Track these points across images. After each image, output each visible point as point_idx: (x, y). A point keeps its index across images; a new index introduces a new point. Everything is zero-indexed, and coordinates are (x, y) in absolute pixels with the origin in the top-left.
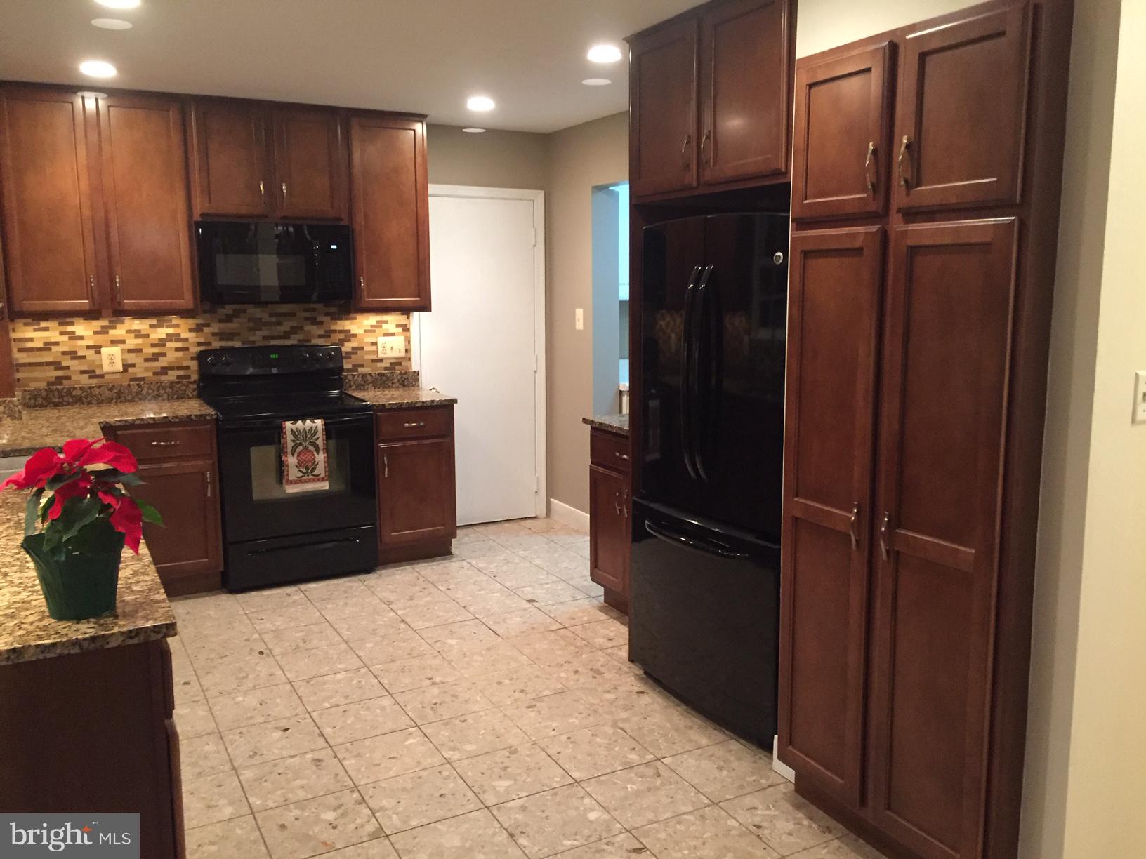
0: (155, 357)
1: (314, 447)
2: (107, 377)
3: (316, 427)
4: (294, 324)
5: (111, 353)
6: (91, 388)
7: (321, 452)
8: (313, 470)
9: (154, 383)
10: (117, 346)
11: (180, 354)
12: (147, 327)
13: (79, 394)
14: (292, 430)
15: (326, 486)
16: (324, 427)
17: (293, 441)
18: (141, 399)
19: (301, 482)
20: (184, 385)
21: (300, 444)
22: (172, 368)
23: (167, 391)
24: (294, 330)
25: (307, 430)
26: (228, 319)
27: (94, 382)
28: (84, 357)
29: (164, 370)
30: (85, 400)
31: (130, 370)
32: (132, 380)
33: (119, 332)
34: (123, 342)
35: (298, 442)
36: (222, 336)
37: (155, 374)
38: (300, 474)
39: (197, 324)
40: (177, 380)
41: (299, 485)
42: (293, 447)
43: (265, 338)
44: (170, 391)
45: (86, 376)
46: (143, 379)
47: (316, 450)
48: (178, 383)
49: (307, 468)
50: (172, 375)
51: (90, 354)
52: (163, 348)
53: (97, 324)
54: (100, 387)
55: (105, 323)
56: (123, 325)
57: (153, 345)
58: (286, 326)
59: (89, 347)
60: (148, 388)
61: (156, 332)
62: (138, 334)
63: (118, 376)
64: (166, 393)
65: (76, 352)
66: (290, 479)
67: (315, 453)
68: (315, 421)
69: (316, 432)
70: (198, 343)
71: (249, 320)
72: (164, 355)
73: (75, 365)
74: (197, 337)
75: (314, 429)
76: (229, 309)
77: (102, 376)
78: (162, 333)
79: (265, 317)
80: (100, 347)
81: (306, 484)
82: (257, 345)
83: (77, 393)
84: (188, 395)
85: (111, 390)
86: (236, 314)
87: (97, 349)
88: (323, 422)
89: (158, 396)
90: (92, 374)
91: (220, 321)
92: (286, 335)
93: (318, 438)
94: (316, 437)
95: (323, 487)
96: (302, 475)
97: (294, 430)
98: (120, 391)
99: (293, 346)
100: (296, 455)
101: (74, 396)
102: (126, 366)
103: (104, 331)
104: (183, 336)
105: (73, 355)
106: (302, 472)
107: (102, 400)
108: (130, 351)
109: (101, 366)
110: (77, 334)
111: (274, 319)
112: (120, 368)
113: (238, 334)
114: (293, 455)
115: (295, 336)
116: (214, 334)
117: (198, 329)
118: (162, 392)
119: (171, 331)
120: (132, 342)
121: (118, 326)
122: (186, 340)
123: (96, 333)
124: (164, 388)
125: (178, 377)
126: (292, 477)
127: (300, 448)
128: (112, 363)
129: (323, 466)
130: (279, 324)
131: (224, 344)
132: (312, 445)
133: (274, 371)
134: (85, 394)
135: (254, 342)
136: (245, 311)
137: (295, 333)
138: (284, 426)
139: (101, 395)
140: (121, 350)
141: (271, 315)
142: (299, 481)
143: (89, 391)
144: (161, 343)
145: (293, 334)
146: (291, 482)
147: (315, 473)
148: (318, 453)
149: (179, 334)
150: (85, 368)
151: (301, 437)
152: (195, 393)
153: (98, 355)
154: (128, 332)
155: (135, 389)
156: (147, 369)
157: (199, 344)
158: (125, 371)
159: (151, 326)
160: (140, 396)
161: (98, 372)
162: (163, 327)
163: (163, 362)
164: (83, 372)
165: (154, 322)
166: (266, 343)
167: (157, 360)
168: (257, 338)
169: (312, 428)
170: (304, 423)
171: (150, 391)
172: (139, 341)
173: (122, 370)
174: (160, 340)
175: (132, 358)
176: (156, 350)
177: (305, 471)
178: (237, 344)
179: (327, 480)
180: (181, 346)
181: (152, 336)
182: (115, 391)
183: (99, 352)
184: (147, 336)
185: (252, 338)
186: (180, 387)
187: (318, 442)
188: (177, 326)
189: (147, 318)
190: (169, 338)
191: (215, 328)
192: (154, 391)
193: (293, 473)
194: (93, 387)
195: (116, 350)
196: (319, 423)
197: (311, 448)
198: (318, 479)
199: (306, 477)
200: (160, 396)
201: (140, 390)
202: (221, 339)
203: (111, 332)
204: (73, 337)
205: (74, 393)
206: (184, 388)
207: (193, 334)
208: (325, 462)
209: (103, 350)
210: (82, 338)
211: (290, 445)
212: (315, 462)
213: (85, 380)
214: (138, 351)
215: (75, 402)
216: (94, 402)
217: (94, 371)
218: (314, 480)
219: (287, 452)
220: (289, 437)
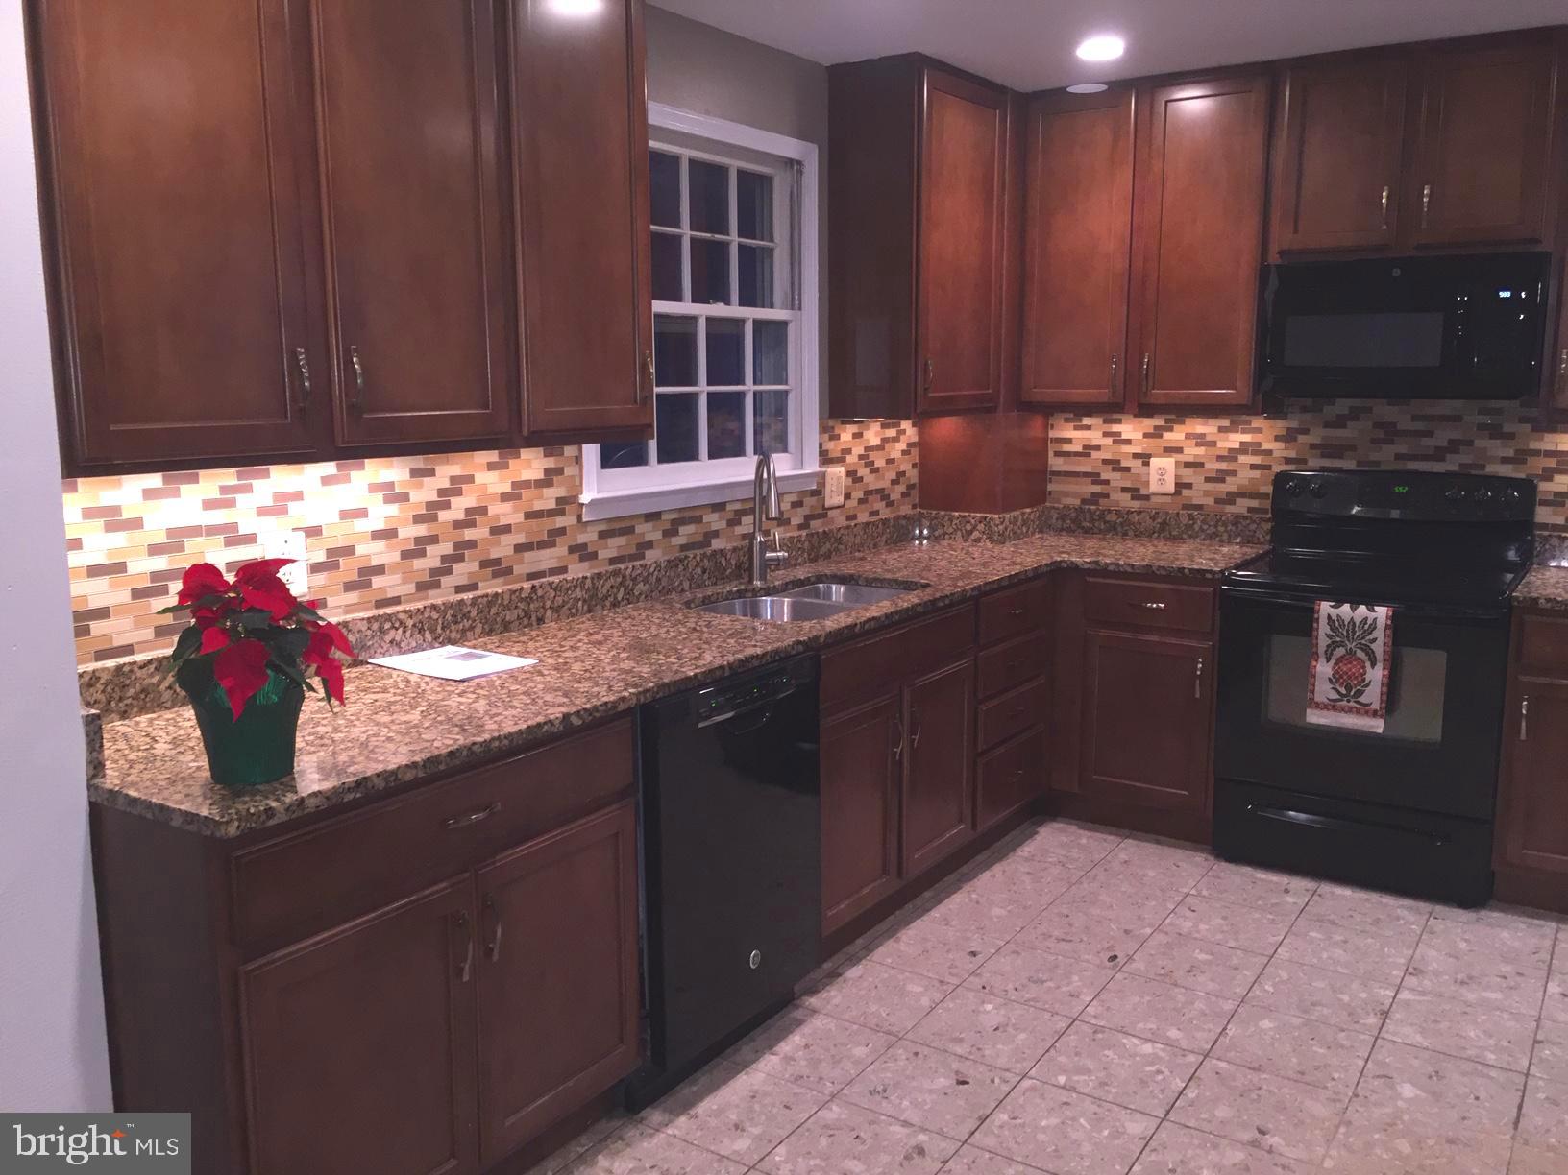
0: (1220, 477)
1: (1367, 654)
2: (1154, 499)
3: (1375, 619)
4: (1456, 435)
5: (1161, 466)
6: (1129, 512)
7: (1379, 666)
8: (1360, 693)
9: (1212, 514)
10: (1171, 456)
11: (1257, 474)
12: (1215, 430)
13: (1114, 519)
14: (1329, 617)
15: (1377, 727)
16: (1389, 622)
17: (1328, 636)
18: (1191, 536)
19: (1334, 708)
20: (1254, 522)
21: (1341, 644)
22: (1242, 495)
23: (1229, 528)
24: (1454, 447)
25: (1357, 621)
26: (1340, 422)
27: (1136, 505)
28: (1127, 469)
29: (1231, 498)
30: (1119, 529)
31: (1185, 492)
32: (1185, 507)
33: (1176, 436)
34: (1179, 450)
35: (1338, 639)
36: (1326, 449)
37: (1217, 501)
38: (1334, 696)
39: (1288, 429)
40: (1246, 514)
41: (1331, 713)
42: (1328, 646)
43: (1398, 457)
44: (1233, 528)
45: (1128, 496)
46: (1199, 507)
47: (1370, 659)
48: (1245, 518)
49: (1349, 688)
50: (1242, 506)
51: (1136, 465)
52: (1234, 464)
53: (1149, 424)
54: (1141, 512)
55: (1159, 421)
56: (1183, 426)
57: (1220, 458)
58: (1442, 437)
59: (1136, 456)
60: (1204, 522)
61: (1227, 439)
62: (1201, 440)
63: (1168, 499)
64: (1226, 531)
65: (1119, 461)
66: (1316, 699)
67: (1368, 664)
68: (1376, 608)
69: (1373, 627)
70: (1285, 458)
71: (1378, 425)
72: (1234, 473)
73: (1116, 479)
74: (1286, 449)
75: (1369, 622)
76: (1342, 406)
77: (1147, 498)
78: (1235, 440)
79: (1405, 423)
80: (1149, 456)
81: (1343, 714)
82: (1383, 468)
83: (1111, 517)
84: (1258, 538)
85: (1153, 518)
86: (1354, 415)
87: (1145, 458)
88: (1391, 614)
89: (1216, 534)
90: (1135, 493)
91: (1327, 425)
92: (1439, 455)
93: (1375, 640)
94: (1371, 637)
95: (1372, 727)
96: (1338, 697)
97: (1334, 618)
98: (1165, 521)
99: (1448, 474)
100: (1333, 661)
101: (1108, 522)
102: (1180, 486)
103: (1157, 434)
104: (1266, 446)
105: (1115, 465)
106: (1339, 693)
107: (1141, 532)
108: (1187, 465)
109: (1147, 483)
110: (1124, 437)
111: (1420, 426)
112: (1171, 488)
113: (1353, 448)
114: (1328, 660)
115: (1456, 456)
116: (1312, 446)
117: (1288, 437)
118: (1221, 529)
119: (1247, 438)
120: (1192, 452)
121: (1176, 427)
122: (1269, 452)
123: (1146, 435)
124: (1225, 525)
125: (1250, 510)
126: (1319, 697)
127: (1340, 651)
128: (1161, 480)
129: (1378, 691)
130: (1430, 434)
131: (1327, 463)
132: (1362, 649)
133: (1395, 514)
134: (1121, 520)
135: (1377, 463)
136: (1370, 410)
137: (1456, 451)
138: (1317, 607)
139: (1140, 524)
140: (1176, 462)
141: (1415, 418)
142: (1332, 706)
143: (1126, 516)
144: (1232, 455)
145: (1451, 453)
146: (1318, 706)
147: (1362, 699)
148: (1373, 665)
149: (1259, 444)
150: (1128, 484)
151: (1345, 633)
152: (1268, 537)
153: (1145, 467)
154: (1188, 436)
155: (1185, 520)
156: (1206, 493)
157: (1287, 461)
158: (1178, 493)
159: (1221, 429)
160: (1190, 532)
161: (1143, 492)
162: (1238, 432)
163: (1231, 485)
164: (1124, 490)
165: (1226, 422)
166: (1398, 466)
167: (1223, 481)
168: (1385, 457)
169: (1366, 619)
170: (1353, 609)
171: (1205, 527)
172: (1201, 451)
173: (1173, 492)
174: (1230, 450)
175: (1188, 475)
176: (1223, 466)
177: (1344, 691)
178: (1349, 464)
179: (1381, 717)
180: (1259, 462)
181: (1220, 444)
182: (1159, 521)
183: (1147, 464)
184: (1213, 444)
185: (1374, 456)
186: (1249, 524)
187: (1373, 646)
188: (1259, 430)
189: (1217, 417)
190: (1244, 448)
191: (1315, 436)
192: (1210, 526)
193: (1324, 691)
194: (1132, 512)
195: (1168, 463)
196: (1382, 612)
197: (1360, 654)
198: (1364, 710)
199: (1344, 703)
200: (1217, 536)
201: (1191, 522)
202: (1323, 456)
203: (1167, 435)
204: (1118, 440)
205: (1108, 518)
206: (1253, 527)
207: (1280, 445)
208: (1382, 684)
209: (1153, 460)
210: (1128, 442)
211: (1323, 642)
212: (1364, 680)
213: (1125, 501)
214: (1197, 465)
215: (1108, 531)
216: (1131, 533)
217: (1138, 490)
218: (1358, 712)
219: (1317, 653)
220: (1323, 629)
